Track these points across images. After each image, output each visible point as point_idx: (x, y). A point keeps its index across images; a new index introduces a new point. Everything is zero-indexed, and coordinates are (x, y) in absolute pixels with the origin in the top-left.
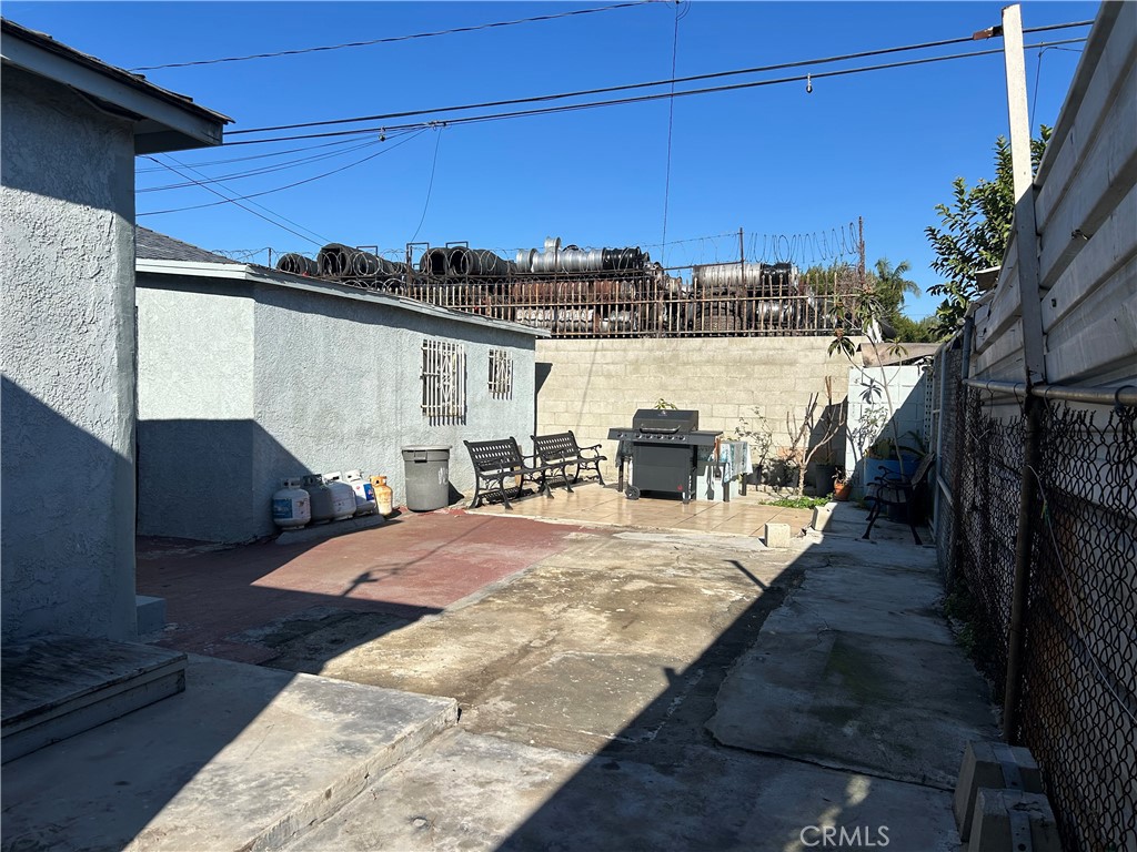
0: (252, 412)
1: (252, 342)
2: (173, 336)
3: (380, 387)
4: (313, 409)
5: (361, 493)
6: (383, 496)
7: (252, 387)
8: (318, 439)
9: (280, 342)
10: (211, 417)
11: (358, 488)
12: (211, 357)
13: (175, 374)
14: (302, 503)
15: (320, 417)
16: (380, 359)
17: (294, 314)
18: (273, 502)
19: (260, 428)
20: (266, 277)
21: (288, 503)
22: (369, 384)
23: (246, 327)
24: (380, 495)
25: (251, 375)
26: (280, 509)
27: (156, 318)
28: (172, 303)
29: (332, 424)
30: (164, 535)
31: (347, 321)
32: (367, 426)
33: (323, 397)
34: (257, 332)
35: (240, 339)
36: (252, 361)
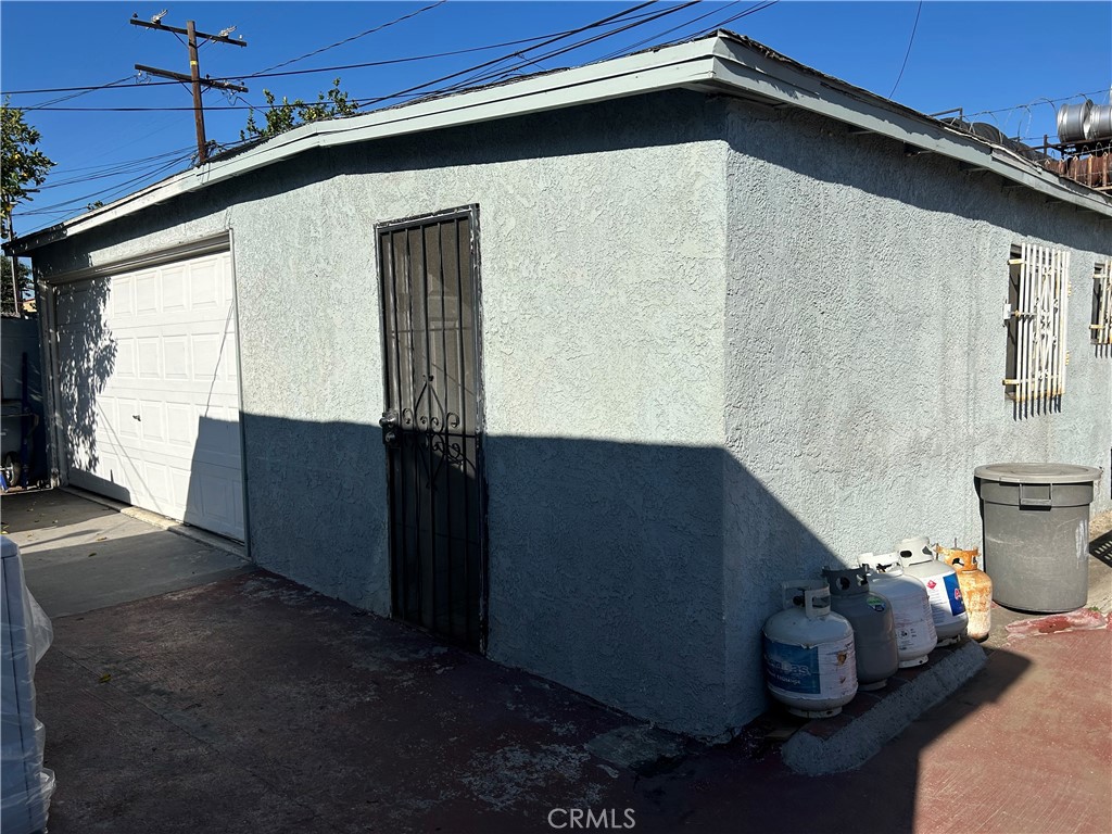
0: (721, 427)
1: (720, 253)
2: (545, 258)
3: (944, 348)
4: (839, 405)
5: (940, 597)
6: (977, 598)
7: (719, 366)
8: (844, 475)
9: (779, 251)
10: (624, 434)
11: (933, 585)
12: (623, 299)
13: (550, 340)
14: (842, 657)
15: (850, 423)
16: (946, 287)
17: (805, 182)
18: (764, 644)
19: (738, 468)
20: (757, 76)
21: (809, 657)
22: (929, 342)
23: (706, 218)
24: (970, 594)
25: (717, 338)
26: (786, 667)
27: (512, 223)
28: (541, 186)
29: (869, 437)
30: (535, 672)
31: (897, 202)
32: (924, 433)
33: (854, 378)
34: (732, 229)
35: (691, 247)
36: (721, 302)
